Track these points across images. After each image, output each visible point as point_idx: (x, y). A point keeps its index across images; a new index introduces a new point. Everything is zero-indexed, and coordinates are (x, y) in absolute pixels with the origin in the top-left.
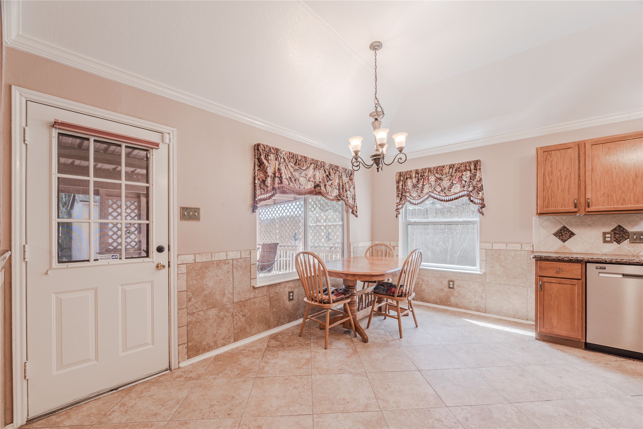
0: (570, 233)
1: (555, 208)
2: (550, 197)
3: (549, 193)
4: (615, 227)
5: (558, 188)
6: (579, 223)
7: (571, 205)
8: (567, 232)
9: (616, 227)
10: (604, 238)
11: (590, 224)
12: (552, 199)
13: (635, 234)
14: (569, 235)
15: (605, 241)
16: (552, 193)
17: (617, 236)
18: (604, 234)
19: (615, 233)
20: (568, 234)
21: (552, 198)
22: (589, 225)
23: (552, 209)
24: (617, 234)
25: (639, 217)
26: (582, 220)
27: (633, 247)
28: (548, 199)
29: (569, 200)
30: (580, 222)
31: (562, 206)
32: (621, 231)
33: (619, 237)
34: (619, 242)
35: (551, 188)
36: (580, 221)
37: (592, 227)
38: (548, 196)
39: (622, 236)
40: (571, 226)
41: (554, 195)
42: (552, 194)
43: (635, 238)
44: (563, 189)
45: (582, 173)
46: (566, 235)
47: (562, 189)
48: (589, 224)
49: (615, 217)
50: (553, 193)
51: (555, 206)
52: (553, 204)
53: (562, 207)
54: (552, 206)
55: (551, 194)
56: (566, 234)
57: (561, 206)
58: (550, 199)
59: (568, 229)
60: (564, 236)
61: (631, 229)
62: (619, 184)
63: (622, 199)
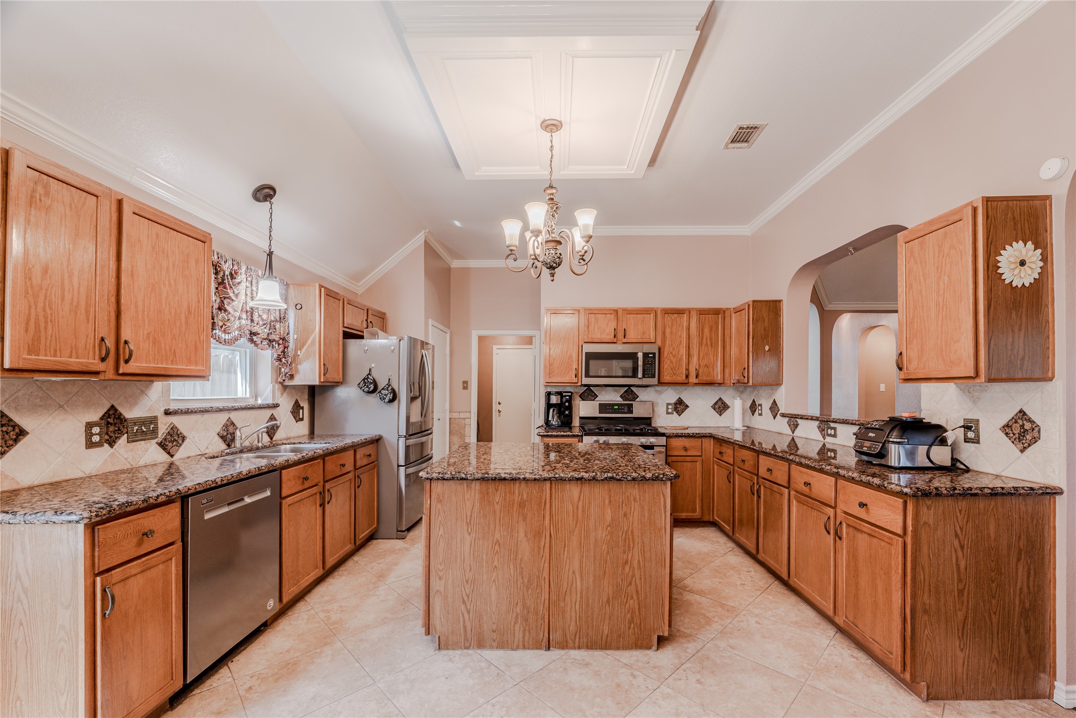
0: (17, 430)
1: (55, 356)
2: (42, 319)
3: (41, 305)
4: (105, 410)
5: (63, 300)
6: (38, 400)
7: (91, 354)
8: (10, 428)
9: (109, 410)
10: (89, 435)
11: (62, 404)
12: (46, 328)
13: (135, 424)
14: (14, 437)
15: (90, 445)
16: (47, 307)
17: (112, 428)
18: (89, 426)
19: (108, 423)
20: (13, 435)
21: (46, 322)
22: (61, 406)
23: (45, 359)
24: (111, 424)
25: (138, 389)
26: (43, 390)
27: (131, 450)
28: (37, 325)
29: (87, 336)
30: (41, 398)
31: (71, 352)
32: (117, 419)
33: (114, 432)
34: (111, 443)
35: (44, 291)
36: (41, 394)
37: (65, 410)
38: (37, 316)
39: (119, 430)
40: (16, 409)
41: (51, 314)
42: (48, 311)
43: (135, 431)
44: (75, 304)
46: (7, 437)
47: (72, 303)
48: (59, 404)
49: (106, 387)
50: (51, 309)
51: (55, 351)
52: (48, 344)
53: (70, 357)
54: (45, 350)
55: (44, 310)
56: (7, 433)
57: (69, 351)
58: (42, 325)
59: (10, 420)
61: (131, 413)
62: (169, 320)
63: (173, 350)
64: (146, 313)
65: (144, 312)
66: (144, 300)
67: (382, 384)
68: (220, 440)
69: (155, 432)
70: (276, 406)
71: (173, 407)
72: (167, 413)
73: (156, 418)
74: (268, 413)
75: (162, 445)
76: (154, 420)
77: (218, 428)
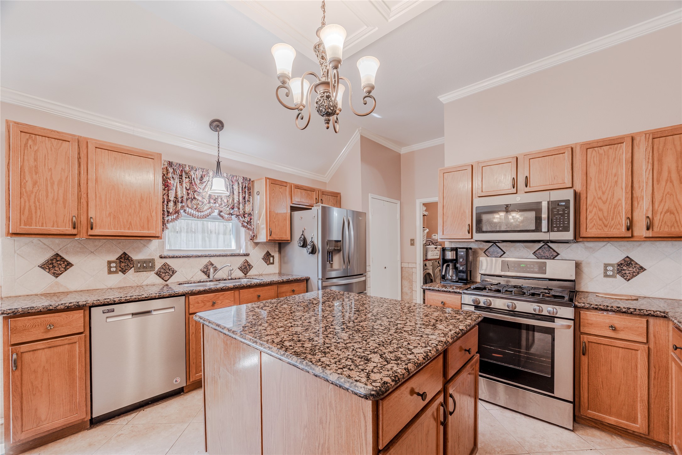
0: (66, 263)
1: (42, 226)
2: (33, 208)
3: (32, 201)
4: (120, 255)
5: (47, 197)
6: (79, 249)
7: (67, 225)
8: (62, 262)
9: (121, 255)
10: (110, 267)
11: (93, 251)
12: (36, 212)
13: (139, 262)
14: (64, 267)
15: (110, 272)
16: (37, 201)
17: (123, 264)
18: (109, 263)
19: (121, 262)
20: (63, 266)
21: (36, 209)
22: (92, 252)
23: (35, 228)
24: (123, 262)
25: (142, 244)
26: (82, 245)
27: (137, 276)
28: (30, 210)
29: (64, 216)
30: (80, 248)
31: (54, 224)
32: (126, 259)
33: (125, 266)
34: (124, 271)
35: (34, 194)
36: (80, 246)
37: (95, 254)
38: (30, 206)
39: (128, 265)
40: (66, 253)
41: (39, 205)
42: (37, 204)
43: (139, 266)
44: (55, 199)
45: (83, 182)
46: (60, 266)
47: (53, 199)
48: (91, 251)
49: (120, 243)
50: (39, 202)
51: (43, 224)
52: (37, 220)
53: (53, 226)
54: (36, 223)
55: (35, 203)
56: (60, 265)
57: (52, 224)
58: (33, 211)
59: (63, 258)
60: (57, 269)
61: (135, 257)
62: (126, 205)
63: (129, 222)
64: (107, 202)
65: (106, 201)
66: (106, 195)
67: (309, 241)
68: (203, 274)
69: (152, 268)
70: (247, 255)
71: (165, 254)
72: (161, 257)
73: (153, 260)
74: (243, 259)
75: (158, 274)
76: (152, 261)
77: (202, 267)
